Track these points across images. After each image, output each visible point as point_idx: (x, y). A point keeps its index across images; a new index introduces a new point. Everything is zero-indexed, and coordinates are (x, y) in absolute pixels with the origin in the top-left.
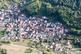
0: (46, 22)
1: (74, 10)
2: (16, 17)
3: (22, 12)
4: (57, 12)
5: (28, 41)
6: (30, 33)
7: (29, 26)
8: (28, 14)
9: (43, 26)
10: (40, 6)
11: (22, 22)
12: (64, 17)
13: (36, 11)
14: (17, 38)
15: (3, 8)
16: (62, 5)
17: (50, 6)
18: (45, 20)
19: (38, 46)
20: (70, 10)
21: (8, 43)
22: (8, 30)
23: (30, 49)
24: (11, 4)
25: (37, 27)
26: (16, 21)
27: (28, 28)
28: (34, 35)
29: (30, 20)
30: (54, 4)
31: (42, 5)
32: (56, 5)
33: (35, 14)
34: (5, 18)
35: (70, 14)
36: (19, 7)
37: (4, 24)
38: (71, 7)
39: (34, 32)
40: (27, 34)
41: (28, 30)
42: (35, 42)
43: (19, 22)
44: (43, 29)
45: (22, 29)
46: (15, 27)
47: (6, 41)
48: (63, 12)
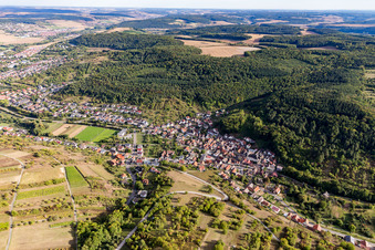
0: (248, 147)
1: (300, 135)
2: (204, 132)
3: (215, 125)
4: (270, 135)
5: (211, 173)
6: (218, 159)
7: (221, 149)
8: (223, 129)
9: (242, 152)
10: (243, 121)
11: (211, 140)
12: (281, 144)
13: (237, 127)
14: (196, 164)
15: (189, 115)
16: (281, 124)
17: (260, 123)
18: (248, 143)
19: (225, 185)
20: (292, 135)
21: (181, 169)
22: (188, 149)
23: (208, 187)
24: (202, 111)
25: (232, 153)
26: (203, 138)
27: (219, 151)
28: (225, 165)
29: (224, 139)
30: (267, 120)
31: (249, 118)
32: (272, 122)
33: (233, 132)
34: (189, 131)
35: (292, 142)
36: (213, 117)
37: (184, 139)
38: (296, 130)
39: (225, 160)
40: (213, 162)
41: (216, 155)
42: (222, 176)
43: (207, 140)
44: (240, 158)
45: (208, 152)
46: (198, 146)
47: (179, 165)
48: (279, 136)
